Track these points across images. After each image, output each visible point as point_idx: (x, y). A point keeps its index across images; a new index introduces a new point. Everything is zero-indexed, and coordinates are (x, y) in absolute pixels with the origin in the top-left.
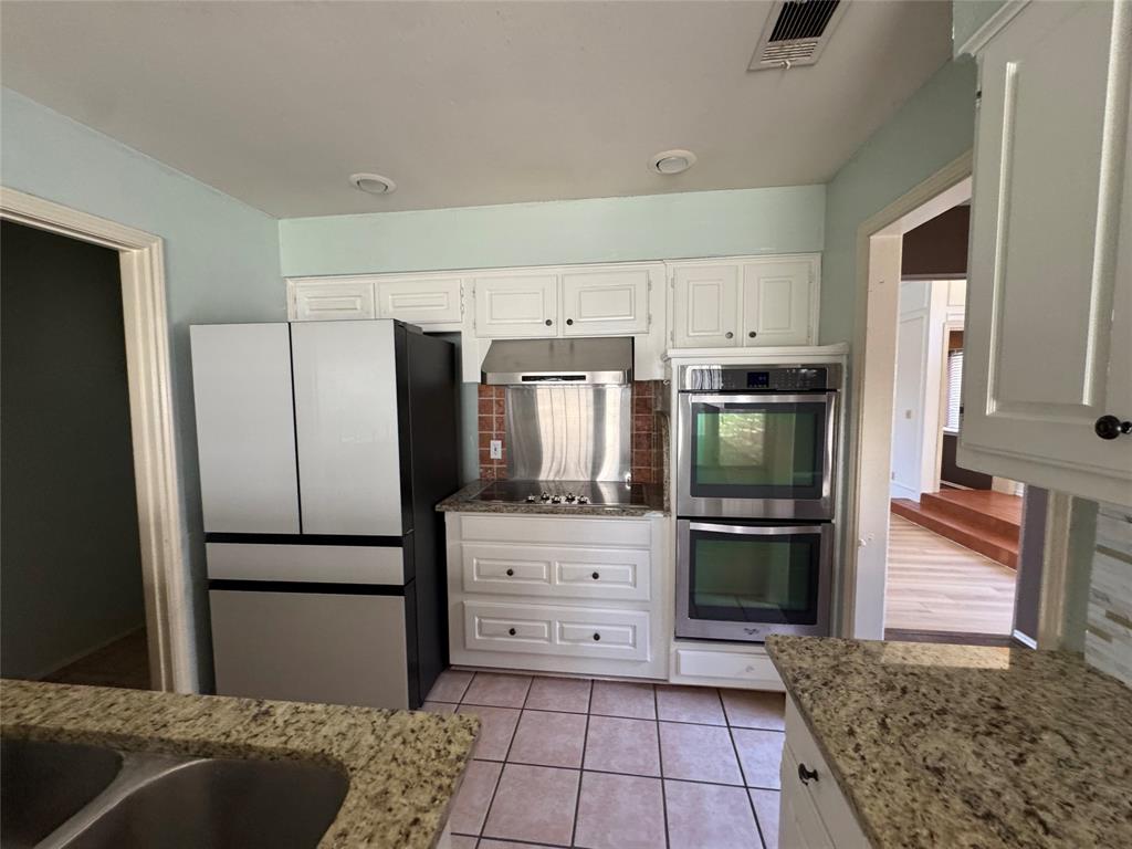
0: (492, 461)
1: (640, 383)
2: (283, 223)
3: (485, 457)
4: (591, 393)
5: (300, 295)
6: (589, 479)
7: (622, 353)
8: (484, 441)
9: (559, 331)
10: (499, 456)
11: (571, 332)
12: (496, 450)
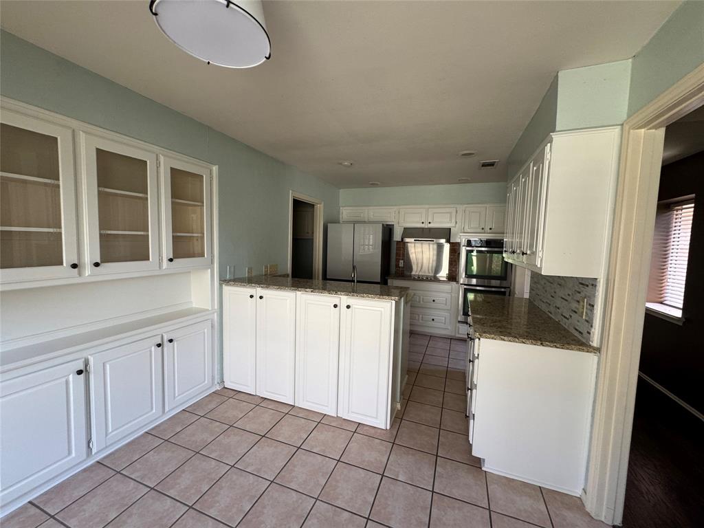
0: (399, 267)
1: (453, 243)
2: (341, 190)
3: (397, 266)
4: (435, 246)
5: (344, 211)
6: (432, 275)
7: (446, 233)
8: (397, 261)
9: (426, 226)
10: (402, 265)
11: (430, 226)
12: (401, 263)
